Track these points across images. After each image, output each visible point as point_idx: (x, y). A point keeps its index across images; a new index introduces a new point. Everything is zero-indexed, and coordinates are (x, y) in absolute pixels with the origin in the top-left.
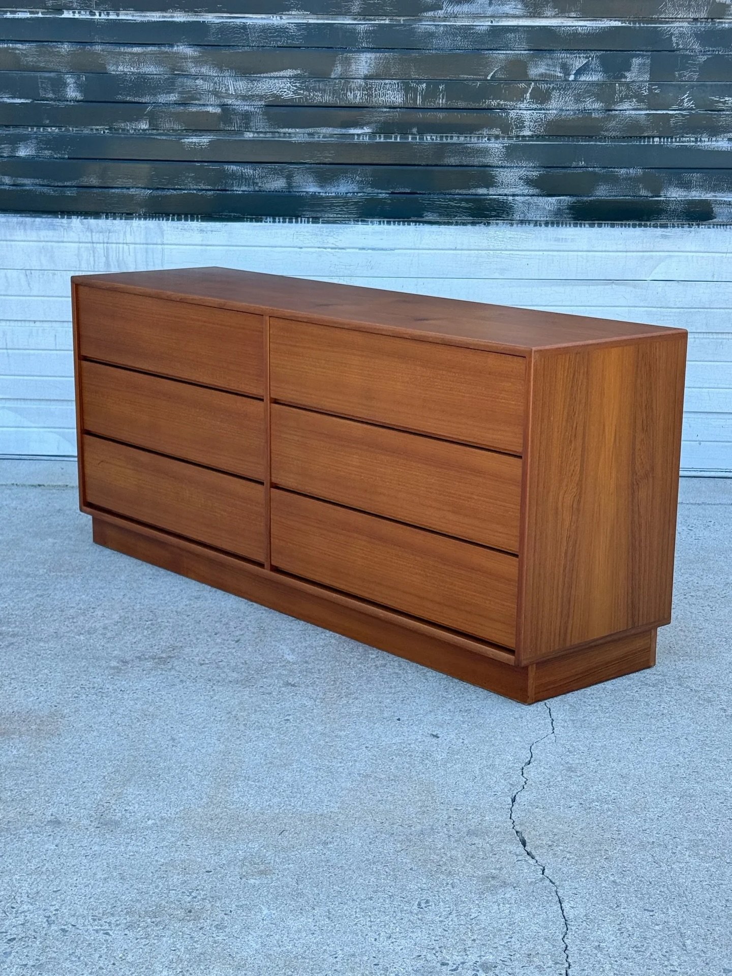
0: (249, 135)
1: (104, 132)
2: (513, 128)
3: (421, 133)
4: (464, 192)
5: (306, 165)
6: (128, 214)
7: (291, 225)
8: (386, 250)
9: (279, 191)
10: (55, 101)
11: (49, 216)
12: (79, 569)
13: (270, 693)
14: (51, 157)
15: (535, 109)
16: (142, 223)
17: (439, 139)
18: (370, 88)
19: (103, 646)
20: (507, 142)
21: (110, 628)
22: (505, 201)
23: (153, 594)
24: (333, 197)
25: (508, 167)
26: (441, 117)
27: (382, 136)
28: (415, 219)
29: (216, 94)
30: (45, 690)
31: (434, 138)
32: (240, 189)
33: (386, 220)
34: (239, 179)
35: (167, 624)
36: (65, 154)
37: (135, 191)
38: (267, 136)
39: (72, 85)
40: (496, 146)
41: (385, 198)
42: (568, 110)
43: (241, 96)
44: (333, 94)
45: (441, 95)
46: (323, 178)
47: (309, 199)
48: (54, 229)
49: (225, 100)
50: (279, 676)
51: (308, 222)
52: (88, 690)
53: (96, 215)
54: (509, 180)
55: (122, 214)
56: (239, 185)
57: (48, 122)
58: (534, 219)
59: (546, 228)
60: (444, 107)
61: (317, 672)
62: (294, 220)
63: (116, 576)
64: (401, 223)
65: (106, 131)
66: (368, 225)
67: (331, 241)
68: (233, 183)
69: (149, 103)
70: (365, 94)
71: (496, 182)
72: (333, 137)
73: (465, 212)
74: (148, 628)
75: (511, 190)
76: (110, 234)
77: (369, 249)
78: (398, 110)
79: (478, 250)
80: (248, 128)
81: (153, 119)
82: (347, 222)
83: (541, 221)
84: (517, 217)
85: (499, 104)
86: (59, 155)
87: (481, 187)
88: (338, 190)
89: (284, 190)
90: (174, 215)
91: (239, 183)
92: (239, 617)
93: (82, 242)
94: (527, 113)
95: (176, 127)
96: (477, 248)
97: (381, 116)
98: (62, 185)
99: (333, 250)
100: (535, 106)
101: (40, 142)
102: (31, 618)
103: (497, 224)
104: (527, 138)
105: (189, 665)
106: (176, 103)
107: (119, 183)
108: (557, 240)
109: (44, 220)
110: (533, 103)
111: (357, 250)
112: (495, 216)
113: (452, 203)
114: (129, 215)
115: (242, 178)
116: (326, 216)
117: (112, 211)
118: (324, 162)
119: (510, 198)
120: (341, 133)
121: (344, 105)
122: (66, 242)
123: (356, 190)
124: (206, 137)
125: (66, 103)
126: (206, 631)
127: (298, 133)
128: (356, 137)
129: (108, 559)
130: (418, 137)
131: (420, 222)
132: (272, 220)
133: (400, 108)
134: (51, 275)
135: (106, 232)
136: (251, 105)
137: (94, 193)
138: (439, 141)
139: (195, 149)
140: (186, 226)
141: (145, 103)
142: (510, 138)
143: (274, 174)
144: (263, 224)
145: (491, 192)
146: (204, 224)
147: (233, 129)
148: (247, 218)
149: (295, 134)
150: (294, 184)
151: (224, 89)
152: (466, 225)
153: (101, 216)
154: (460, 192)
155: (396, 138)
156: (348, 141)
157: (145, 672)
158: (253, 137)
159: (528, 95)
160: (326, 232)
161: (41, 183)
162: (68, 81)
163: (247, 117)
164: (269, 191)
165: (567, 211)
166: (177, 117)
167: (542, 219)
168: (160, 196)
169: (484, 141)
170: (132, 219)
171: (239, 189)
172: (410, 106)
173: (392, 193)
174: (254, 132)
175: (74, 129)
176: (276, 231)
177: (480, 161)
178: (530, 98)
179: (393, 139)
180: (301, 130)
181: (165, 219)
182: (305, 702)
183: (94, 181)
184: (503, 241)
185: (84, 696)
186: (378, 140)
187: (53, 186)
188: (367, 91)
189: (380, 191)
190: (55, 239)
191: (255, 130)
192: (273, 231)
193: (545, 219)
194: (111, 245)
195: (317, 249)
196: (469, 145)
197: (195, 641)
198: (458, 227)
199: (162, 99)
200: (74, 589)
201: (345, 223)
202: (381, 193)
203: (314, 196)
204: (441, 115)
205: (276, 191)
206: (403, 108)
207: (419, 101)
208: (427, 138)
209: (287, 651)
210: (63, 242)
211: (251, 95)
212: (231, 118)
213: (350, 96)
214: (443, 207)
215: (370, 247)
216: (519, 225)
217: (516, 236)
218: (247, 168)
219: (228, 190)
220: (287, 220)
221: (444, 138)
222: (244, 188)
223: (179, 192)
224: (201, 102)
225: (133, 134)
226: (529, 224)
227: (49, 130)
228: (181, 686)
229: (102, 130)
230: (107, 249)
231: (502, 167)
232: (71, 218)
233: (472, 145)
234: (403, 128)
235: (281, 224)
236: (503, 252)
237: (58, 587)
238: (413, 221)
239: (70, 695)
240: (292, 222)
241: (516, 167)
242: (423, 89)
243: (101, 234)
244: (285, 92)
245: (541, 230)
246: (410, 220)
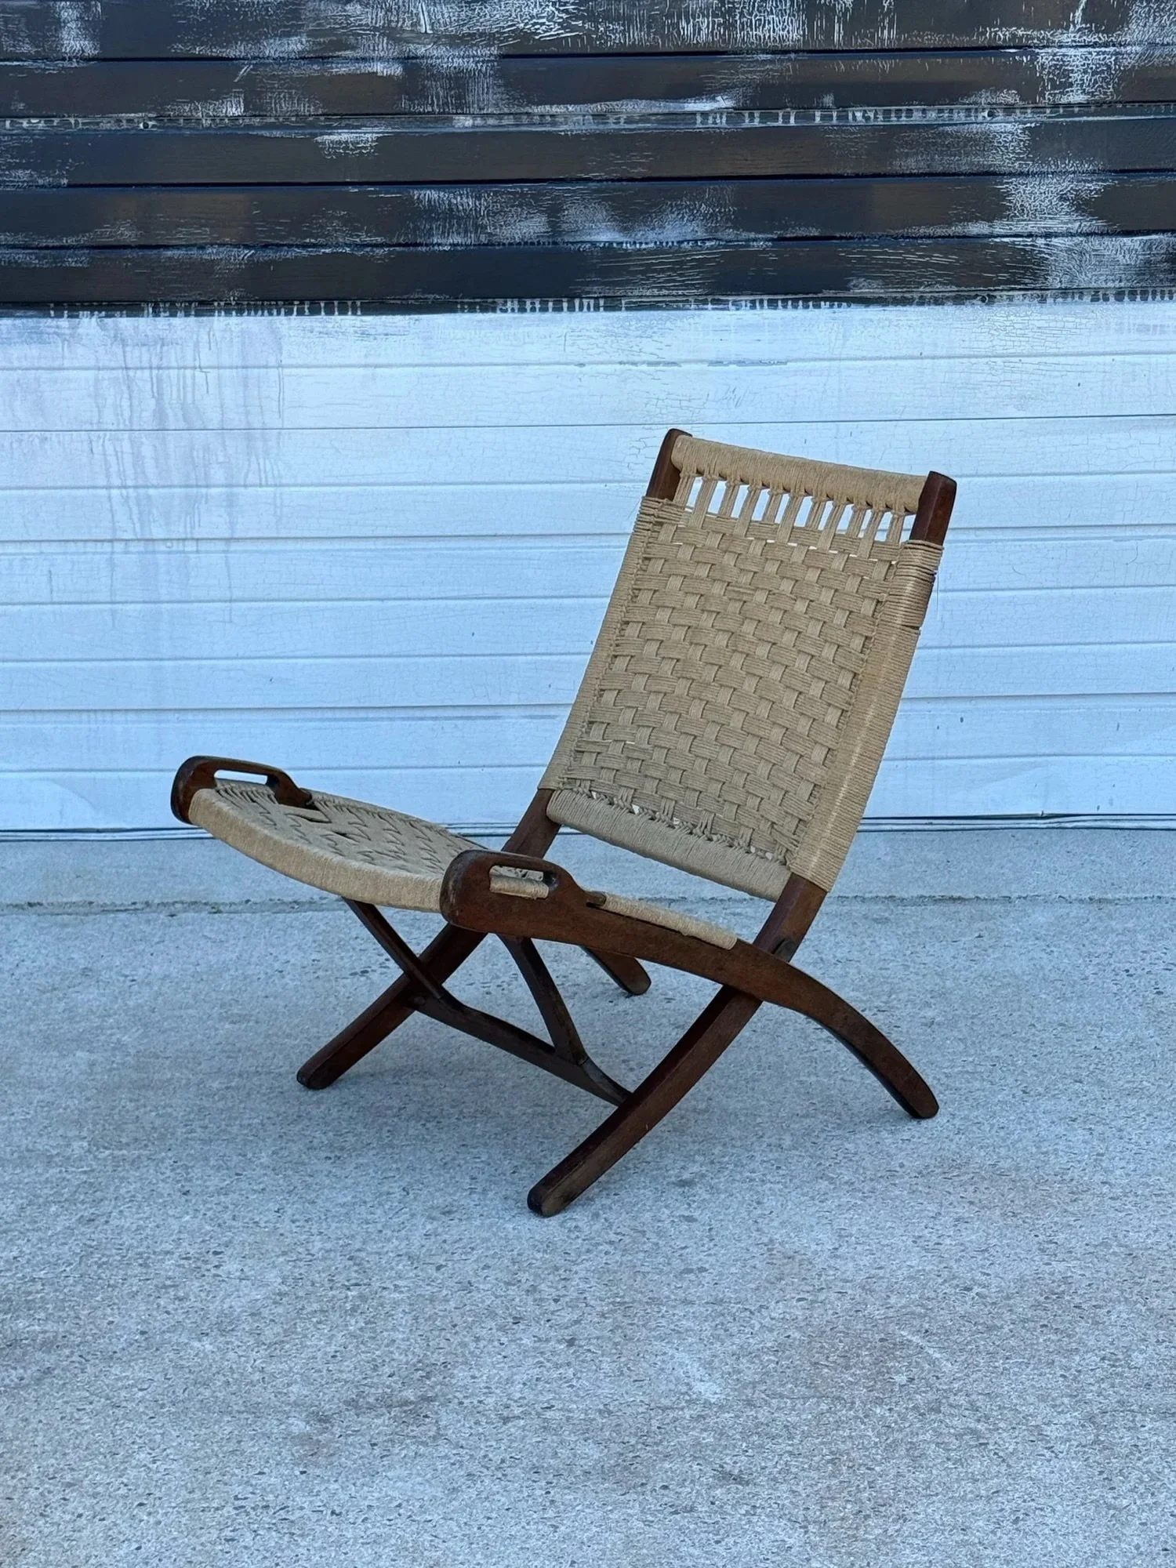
0: (464, 123)
1: (146, 126)
2: (1044, 88)
3: (843, 104)
4: (939, 231)
5: (590, 184)
6: (201, 303)
7: (558, 316)
8: (769, 364)
9: (532, 244)
10: (35, 60)
11: (31, 313)
12: (162, 1137)
13: (692, 1510)
14: (31, 184)
15: (1095, 45)
16: (234, 320)
17: (881, 117)
18: (731, 11)
19: (262, 1370)
20: (1032, 119)
21: (266, 1312)
22: (1028, 248)
23: (343, 1205)
24: (650, 252)
25: (1034, 174)
26: (887, 67)
27: (757, 114)
28: (831, 293)
29: (391, 33)
30: (152, 1520)
31: (871, 115)
32: (446, 241)
33: (766, 297)
34: (445, 220)
35: (396, 1295)
36: (61, 176)
37: (217, 253)
38: (504, 122)
39: (72, 25)
40: (1008, 129)
41: (764, 251)
42: (1168, 44)
43: (446, 37)
44: (650, 27)
45: (887, 21)
46: (627, 215)
47: (598, 258)
48: (42, 342)
49: (412, 47)
50: (698, 1452)
51: (597, 308)
52: (253, 1513)
53: (133, 307)
54: (1037, 203)
55: (190, 303)
56: (443, 233)
57: (21, 106)
58: (1093, 285)
59: (1118, 305)
60: (894, 46)
61: (784, 1433)
62: (565, 305)
63: (250, 1155)
64: (801, 303)
65: (151, 123)
66: (728, 309)
67: (649, 348)
68: (431, 229)
69: (244, 59)
70: (719, 25)
71: (1008, 209)
72: (648, 121)
73: (940, 276)
74: (354, 1309)
75: (1042, 224)
76: (165, 348)
77: (730, 363)
78: (793, 56)
79: (969, 357)
80: (461, 107)
81: (254, 96)
82: (681, 305)
83: (1107, 288)
84: (1055, 282)
85: (1014, 36)
86: (48, 180)
87: (974, 219)
88: (661, 237)
89: (542, 240)
90: (302, 303)
91: (445, 227)
92: (557, 1269)
93: (105, 368)
94: (1076, 57)
95: (305, 109)
96: (966, 352)
97: (755, 72)
98: (56, 244)
99: (652, 368)
100: (1093, 39)
101: (7, 151)
102: (79, 1288)
103: (1011, 298)
104: (1076, 110)
105: (477, 1423)
106: (302, 57)
107: (181, 236)
108: (1144, 329)
109: (18, 322)
110: (1091, 31)
111: (705, 366)
112: (1006, 282)
113: (910, 257)
114: (204, 307)
115: (450, 217)
116: (636, 293)
117: (169, 298)
118: (629, 175)
119: (1041, 242)
120: (666, 111)
121: (673, 49)
122: (68, 369)
123: (701, 234)
124: (369, 130)
125: (60, 64)
126: (492, 1314)
127: (572, 114)
128: (699, 119)
129: (220, 1105)
130: (835, 114)
131: (840, 300)
132: (516, 307)
133: (796, 52)
134: (37, 441)
135: (156, 343)
136: (469, 57)
137: (128, 260)
138: (880, 121)
139: (346, 156)
140: (330, 325)
141: (236, 59)
142: (1038, 109)
143: (520, 205)
144: (498, 315)
145: (998, 230)
146: (369, 319)
147: (430, 109)
148: (462, 303)
149: (566, 117)
150: (564, 226)
151: (408, 23)
152: (943, 304)
153: (143, 310)
154: (930, 231)
155: (786, 118)
156: (682, 128)
157: (377, 1451)
158: (474, 126)
159: (1079, 13)
160: (637, 329)
161: (11, 240)
162: (64, 15)
163: (459, 82)
164: (511, 244)
165: (1166, 266)
166: (306, 88)
167: (1110, 284)
168: (272, 262)
169: (980, 119)
170: (211, 313)
171: (443, 241)
172: (818, 47)
173: (782, 239)
174: (474, 116)
175: (80, 120)
176: (527, 329)
177: (972, 163)
178: (1084, 21)
179: (780, 119)
180: (578, 107)
181: (283, 311)
182: (782, 1536)
183: (126, 233)
184: (1023, 335)
185: (249, 1537)
186: (747, 124)
187: (37, 248)
188: (724, 18)
189: (752, 235)
190: (43, 363)
191: (477, 111)
192: (521, 330)
193: (1117, 284)
194: (167, 372)
195: (618, 367)
196: (948, 129)
197: (472, 1346)
198: (925, 309)
199: (273, 48)
200: (162, 1196)
201: (678, 309)
202: (754, 240)
203: (608, 249)
204: (886, 65)
205: (526, 243)
206: (803, 51)
207: (838, 36)
208: (854, 117)
209: (696, 1370)
210: (60, 369)
211: (469, 35)
212: (424, 86)
213: (686, 28)
214: (892, 266)
215: (733, 358)
216: (1060, 300)
217: (1052, 324)
218: (461, 195)
219: (421, 245)
220: (551, 304)
221: (893, 115)
222: (457, 239)
223: (313, 252)
224: (359, 53)
225: (210, 128)
226: (1081, 298)
227: (25, 124)
228: (473, 1493)
229: (142, 120)
230: (160, 380)
231: (1021, 174)
232: (77, 317)
233: (955, 128)
234: (804, 97)
235: (537, 314)
236: (1024, 360)
237: (123, 1191)
238: (826, 299)
239: (215, 1534)
240: (561, 309)
241: (1053, 173)
242: (847, 9)
243: (144, 349)
244: (543, 24)
245: (1108, 310)
246: (820, 295)
